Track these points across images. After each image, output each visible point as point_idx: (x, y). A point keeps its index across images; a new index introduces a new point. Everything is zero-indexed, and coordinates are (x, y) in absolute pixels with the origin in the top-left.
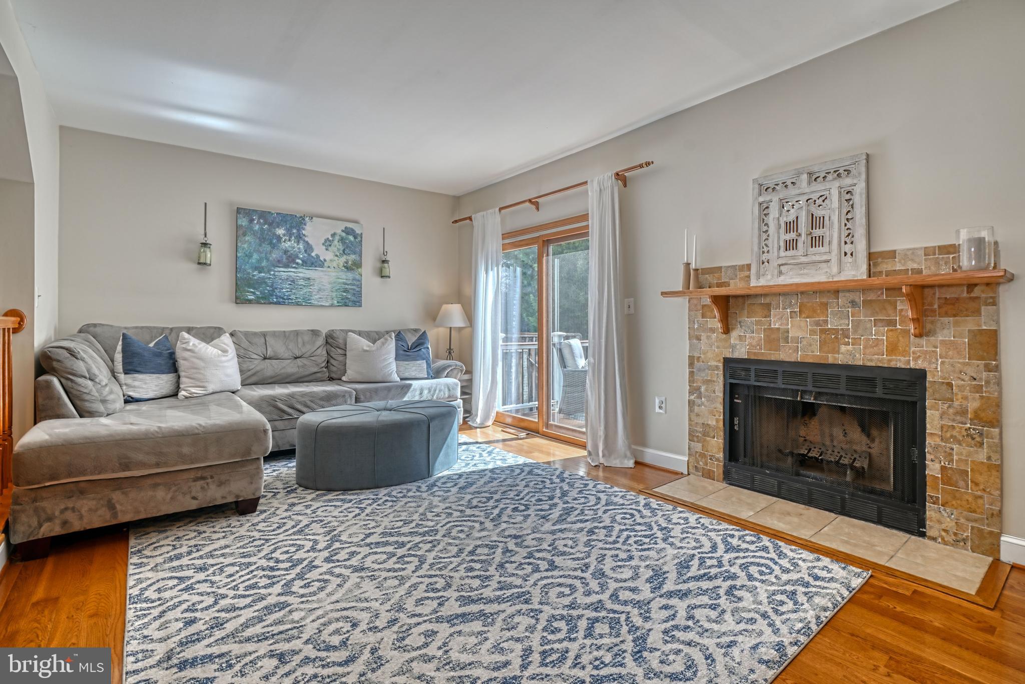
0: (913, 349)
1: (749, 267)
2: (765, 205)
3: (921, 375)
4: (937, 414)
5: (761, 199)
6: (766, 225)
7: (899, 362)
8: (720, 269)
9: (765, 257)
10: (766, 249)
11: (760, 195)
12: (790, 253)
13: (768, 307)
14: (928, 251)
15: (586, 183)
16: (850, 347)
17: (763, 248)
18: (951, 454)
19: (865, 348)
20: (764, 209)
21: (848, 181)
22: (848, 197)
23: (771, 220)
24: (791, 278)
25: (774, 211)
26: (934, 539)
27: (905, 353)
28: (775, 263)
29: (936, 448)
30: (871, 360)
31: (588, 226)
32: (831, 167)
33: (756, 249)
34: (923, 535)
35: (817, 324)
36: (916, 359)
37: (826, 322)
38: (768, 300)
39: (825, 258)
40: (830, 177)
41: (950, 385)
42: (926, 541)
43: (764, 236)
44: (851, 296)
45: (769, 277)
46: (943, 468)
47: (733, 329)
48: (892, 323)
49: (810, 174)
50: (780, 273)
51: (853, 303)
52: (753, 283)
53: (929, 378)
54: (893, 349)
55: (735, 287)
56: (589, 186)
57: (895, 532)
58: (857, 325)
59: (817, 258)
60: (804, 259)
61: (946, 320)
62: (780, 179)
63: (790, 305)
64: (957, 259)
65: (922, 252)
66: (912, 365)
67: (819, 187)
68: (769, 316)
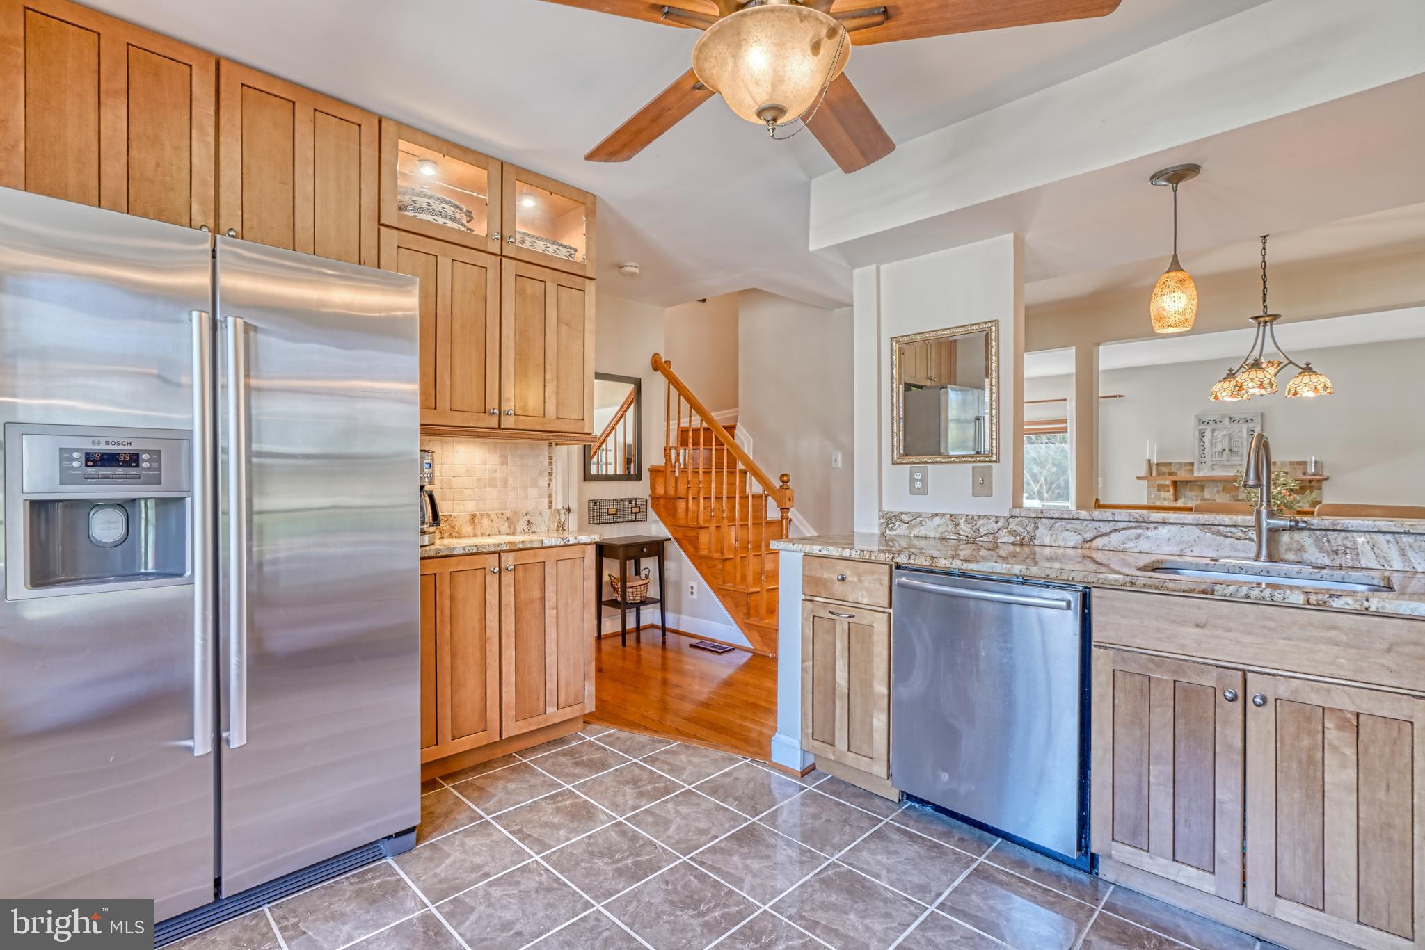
1: (1192, 464)
2: (1202, 431)
5: (1200, 428)
6: (1203, 442)
8: (1171, 464)
9: (1203, 460)
10: (1203, 456)
11: (1199, 424)
12: (1219, 459)
13: (1202, 488)
14: (1292, 464)
15: (1065, 400)
17: (1202, 455)
20: (1202, 434)
21: (1251, 425)
22: (1252, 433)
23: (1207, 439)
24: (1219, 472)
25: (1208, 435)
28: (1209, 464)
31: (1066, 428)
32: (1243, 417)
33: (1197, 454)
35: (1233, 497)
37: (1238, 496)
38: (1203, 483)
39: (1239, 463)
40: (1241, 421)
43: (1203, 448)
45: (1205, 471)
47: (1179, 499)
49: (1231, 418)
50: (1213, 469)
52: (1196, 474)
55: (1182, 475)
56: (1068, 401)
59: (1235, 463)
60: (1227, 463)
62: (1212, 419)
63: (1217, 486)
64: (1305, 468)
65: (1288, 464)
67: (1235, 425)
68: (1203, 492)
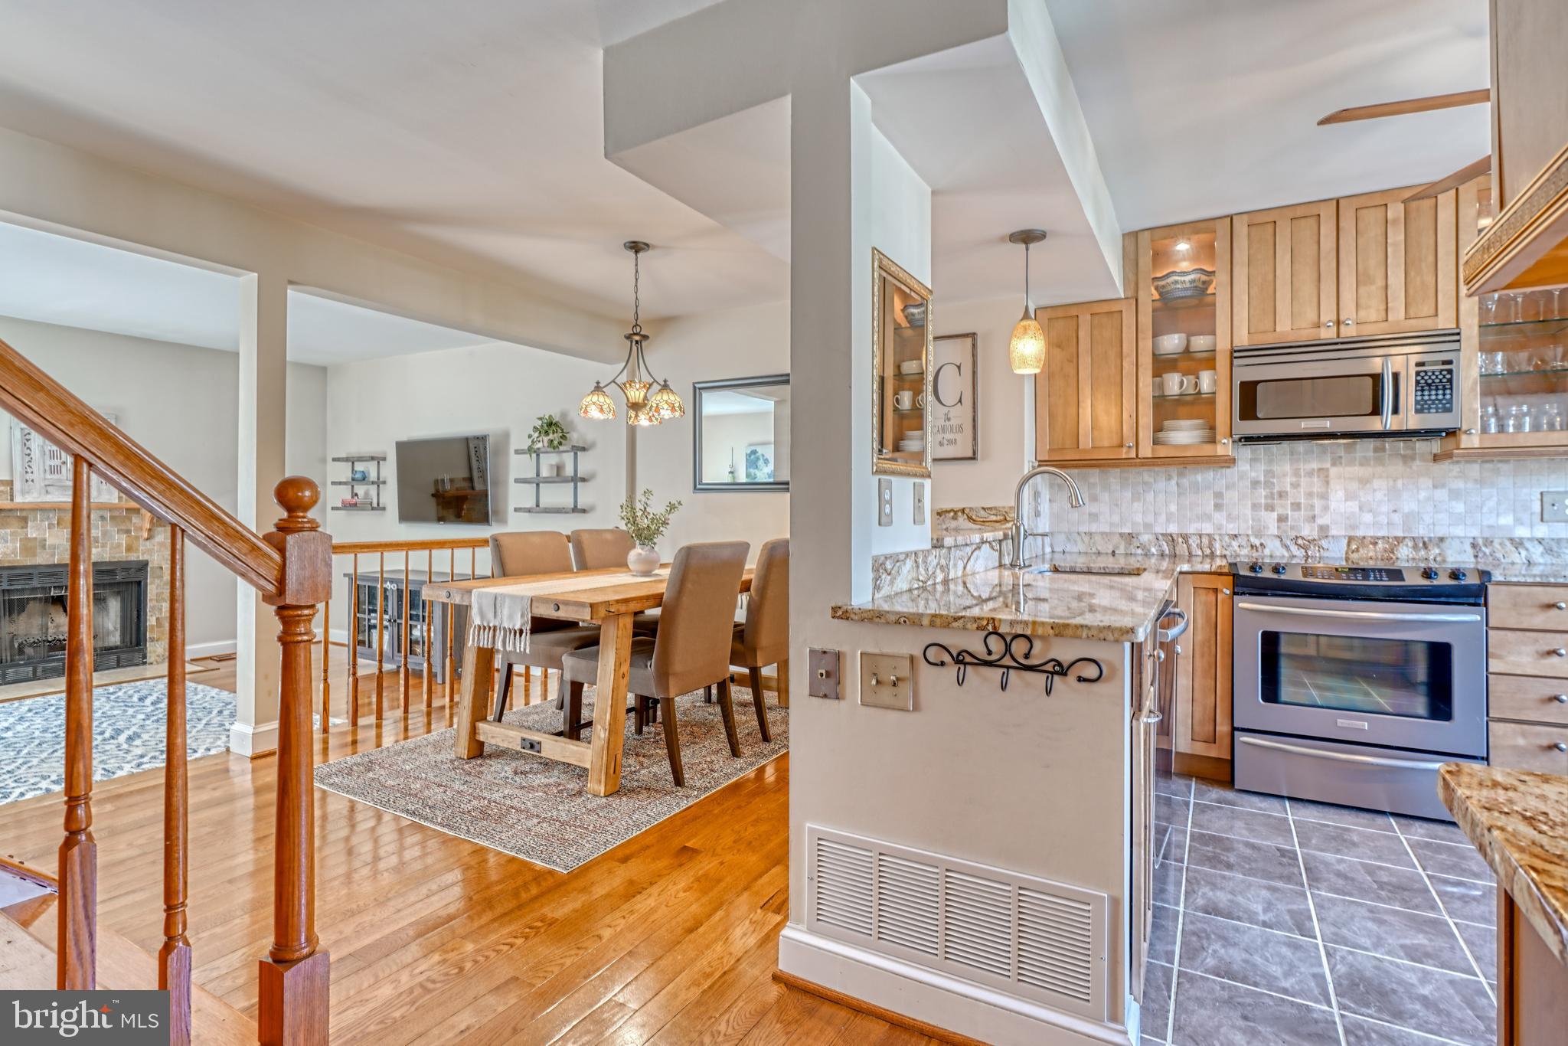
0: (141, 548)
3: (145, 564)
4: (154, 587)
7: (132, 557)
9: (29, 476)
10: (29, 470)
13: (25, 520)
16: (100, 549)
17: (26, 468)
18: (161, 610)
19: (110, 549)
20: (26, 435)
26: (151, 664)
27: (137, 550)
28: (40, 484)
29: (153, 608)
30: (114, 558)
33: (19, 468)
34: (144, 663)
36: (143, 554)
38: (27, 514)
41: (161, 568)
42: (148, 666)
43: (27, 459)
44: (101, 513)
45: (34, 495)
46: (157, 619)
48: (128, 532)
51: (103, 518)
52: (17, 499)
53: (150, 565)
54: (129, 549)
57: (129, 669)
58: (104, 533)
60: (68, 483)
61: (160, 529)
66: (141, 558)
68: (26, 527)
